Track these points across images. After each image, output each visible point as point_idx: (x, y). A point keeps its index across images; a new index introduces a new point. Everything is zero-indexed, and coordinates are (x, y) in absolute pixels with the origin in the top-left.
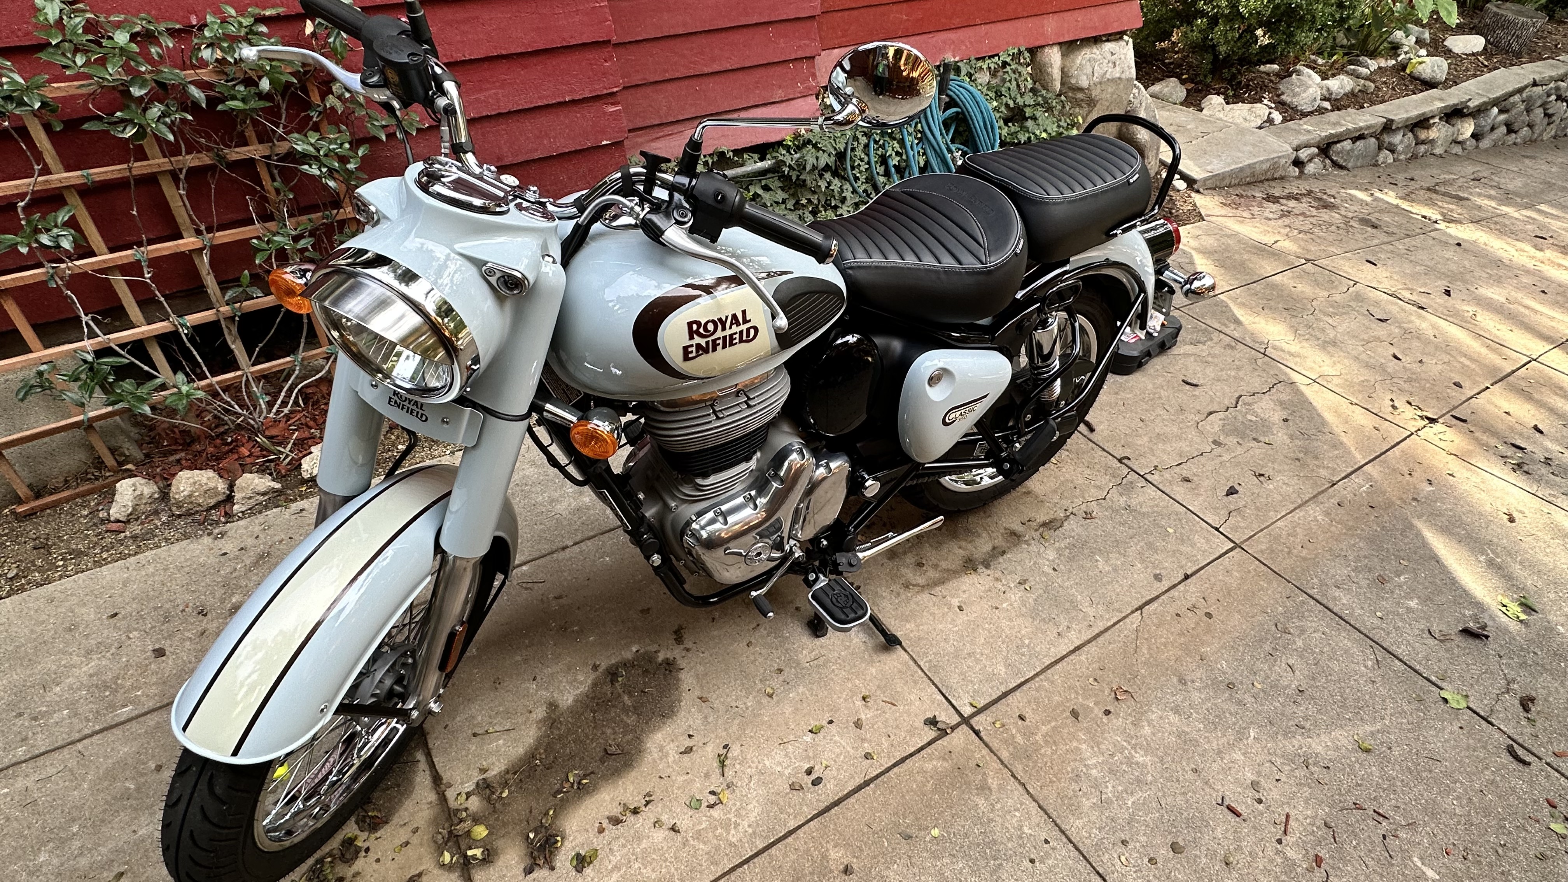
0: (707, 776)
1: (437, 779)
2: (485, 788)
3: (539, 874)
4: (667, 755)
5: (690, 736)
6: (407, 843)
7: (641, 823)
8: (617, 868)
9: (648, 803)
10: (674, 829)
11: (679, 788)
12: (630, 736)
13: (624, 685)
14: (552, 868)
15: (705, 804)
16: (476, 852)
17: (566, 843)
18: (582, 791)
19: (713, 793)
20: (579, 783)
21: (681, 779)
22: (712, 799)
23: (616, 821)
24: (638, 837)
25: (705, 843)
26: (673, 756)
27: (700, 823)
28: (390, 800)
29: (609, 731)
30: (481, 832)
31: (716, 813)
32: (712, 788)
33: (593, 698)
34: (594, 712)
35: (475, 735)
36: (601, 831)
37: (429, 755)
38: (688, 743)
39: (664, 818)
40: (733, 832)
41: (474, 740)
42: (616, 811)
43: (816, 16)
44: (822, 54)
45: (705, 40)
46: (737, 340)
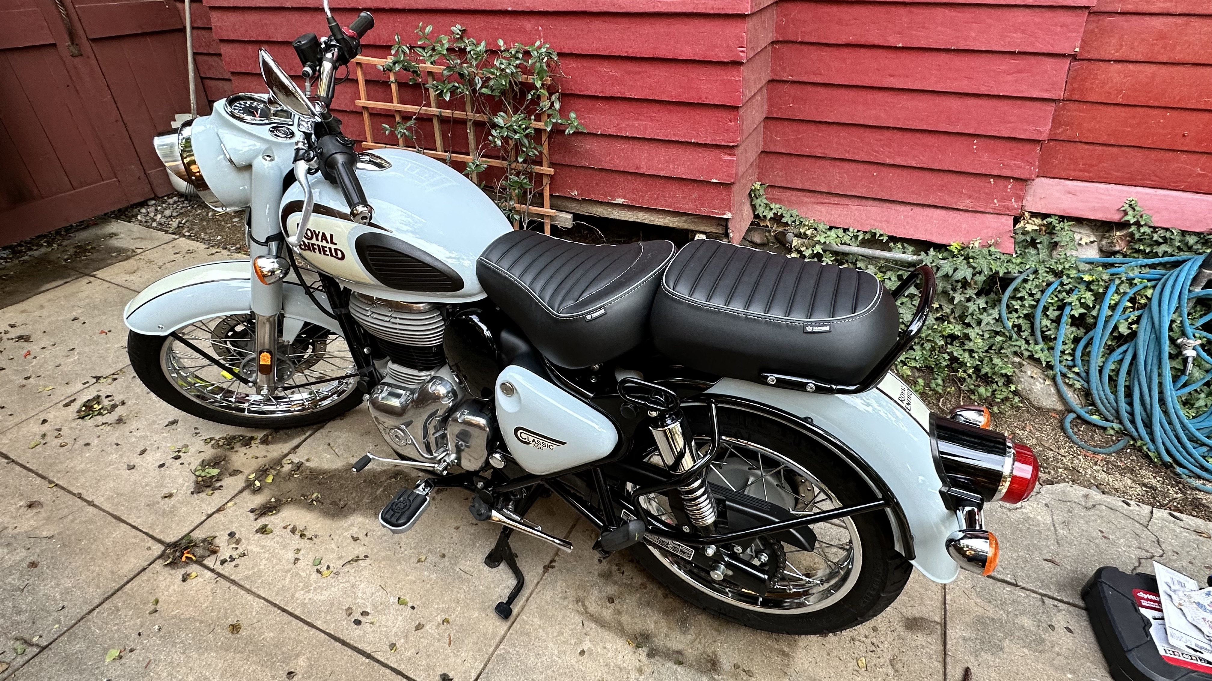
0: (340, 558)
1: (297, 447)
2: (299, 466)
3: (252, 516)
4: (347, 530)
5: (366, 535)
6: (257, 458)
7: (296, 541)
8: (263, 547)
9: (311, 539)
10: (297, 559)
11: (326, 548)
12: (354, 506)
13: (390, 485)
14: (256, 520)
15: (318, 567)
16: (258, 483)
17: (273, 517)
18: (309, 506)
19: (328, 567)
20: (312, 501)
21: (333, 546)
22: (323, 569)
23: (293, 531)
24: (285, 546)
25: (291, 582)
26: (348, 534)
27: (304, 571)
28: (280, 438)
29: (354, 495)
30: (269, 480)
31: (315, 576)
32: (331, 565)
33: (374, 476)
34: (365, 481)
35: (329, 444)
36: (285, 528)
37: (310, 436)
38: (361, 536)
39: (302, 552)
40: (302, 592)
41: (326, 446)
42: (300, 527)
43: (1039, 141)
44: (1038, 180)
45: (897, 135)
46: (328, 253)
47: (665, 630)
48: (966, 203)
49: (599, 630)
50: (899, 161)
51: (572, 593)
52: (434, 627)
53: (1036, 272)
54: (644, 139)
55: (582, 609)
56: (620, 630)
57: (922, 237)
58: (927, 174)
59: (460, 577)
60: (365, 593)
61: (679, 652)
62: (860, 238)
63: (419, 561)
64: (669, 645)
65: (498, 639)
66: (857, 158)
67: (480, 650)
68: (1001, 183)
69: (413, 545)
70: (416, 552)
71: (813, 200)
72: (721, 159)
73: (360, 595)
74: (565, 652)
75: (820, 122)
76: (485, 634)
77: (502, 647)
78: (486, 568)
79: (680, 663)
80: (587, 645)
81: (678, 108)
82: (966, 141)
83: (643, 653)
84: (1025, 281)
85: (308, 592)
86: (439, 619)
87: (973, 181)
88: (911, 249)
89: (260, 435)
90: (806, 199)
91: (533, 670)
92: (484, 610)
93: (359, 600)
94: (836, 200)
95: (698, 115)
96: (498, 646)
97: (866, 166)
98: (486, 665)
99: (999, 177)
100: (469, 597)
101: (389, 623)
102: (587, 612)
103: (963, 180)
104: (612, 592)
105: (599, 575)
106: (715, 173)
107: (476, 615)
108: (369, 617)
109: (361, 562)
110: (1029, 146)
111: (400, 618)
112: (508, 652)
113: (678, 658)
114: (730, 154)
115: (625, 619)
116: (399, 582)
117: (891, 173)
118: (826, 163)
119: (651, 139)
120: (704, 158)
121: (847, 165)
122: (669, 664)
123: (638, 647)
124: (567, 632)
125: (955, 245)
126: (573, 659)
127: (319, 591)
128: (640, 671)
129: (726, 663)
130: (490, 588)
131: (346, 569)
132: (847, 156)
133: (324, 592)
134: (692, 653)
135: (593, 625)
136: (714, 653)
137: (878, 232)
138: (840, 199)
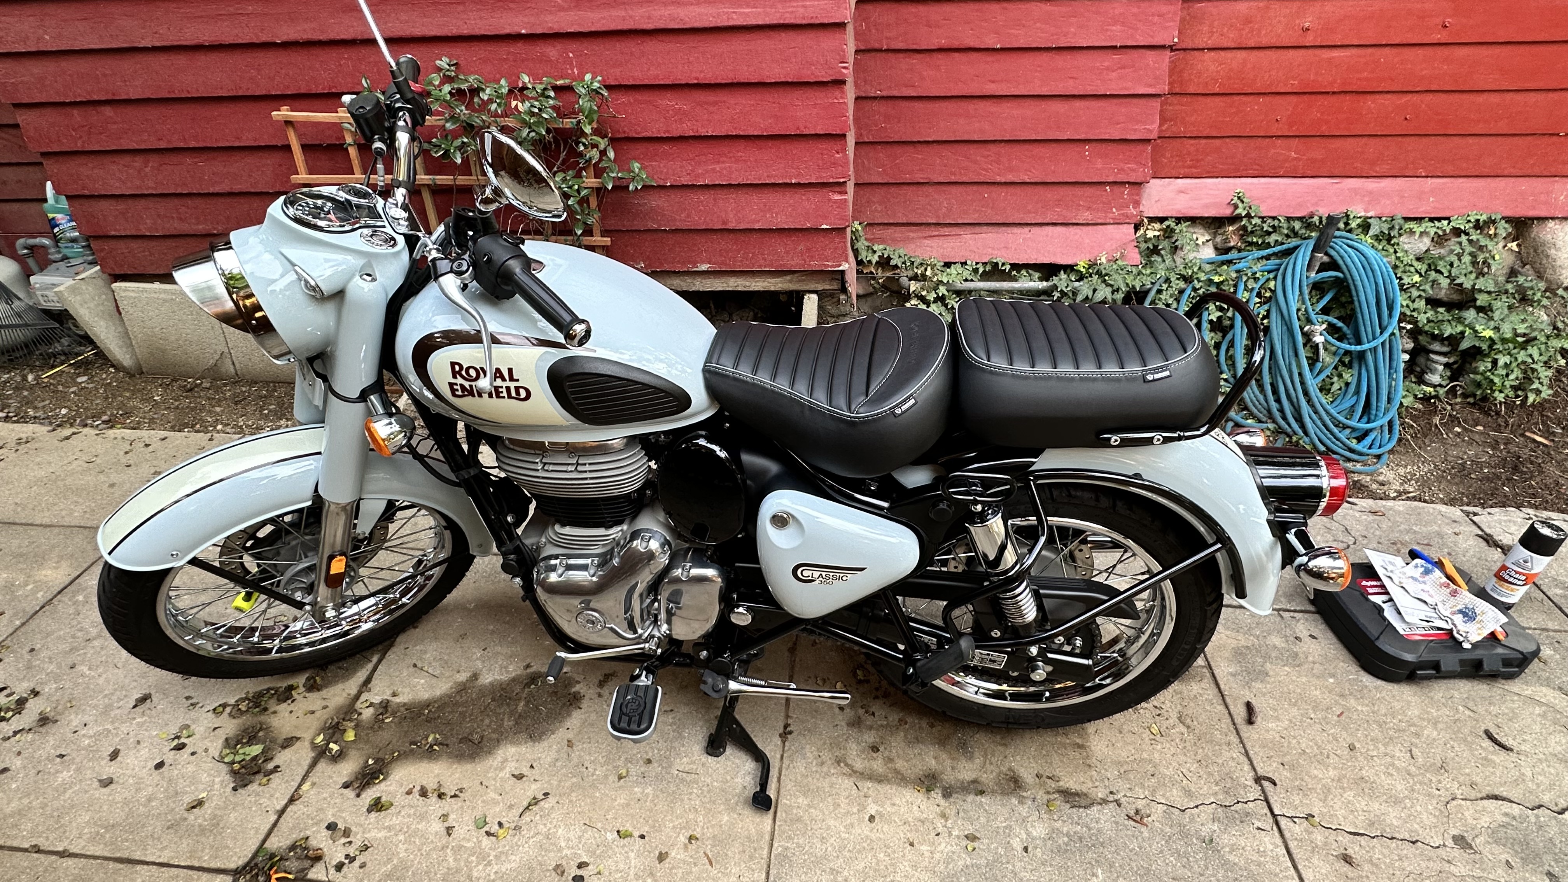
0: (511, 807)
1: (368, 681)
2: (385, 706)
3: (350, 793)
4: (502, 769)
5: (532, 766)
6: (313, 712)
7: (434, 805)
8: (389, 828)
9: (455, 796)
10: (449, 830)
11: (483, 802)
12: (494, 736)
13: (530, 694)
14: (358, 796)
15: (486, 828)
16: (334, 747)
17: (383, 784)
18: (430, 754)
19: (500, 824)
20: (431, 746)
21: (493, 795)
22: (495, 828)
23: (424, 793)
24: (422, 817)
25: (455, 860)
26: (506, 773)
27: (469, 840)
28: (336, 677)
29: (487, 721)
30: (350, 736)
31: (486, 842)
32: (504, 821)
33: (502, 689)
34: (493, 700)
35: (415, 666)
36: (409, 793)
37: (380, 661)
38: (525, 771)
39: (452, 817)
40: (480, 867)
41: (412, 669)
42: (431, 785)
43: (1149, 140)
44: (1153, 181)
45: (1003, 149)
46: (505, 394)
47: (948, 763)
48: (1085, 216)
49: (879, 787)
50: (1010, 178)
51: (826, 756)
52: (682, 851)
53: (1167, 280)
54: (730, 186)
55: (846, 770)
56: (902, 779)
57: (1046, 261)
58: (1040, 189)
59: (683, 780)
60: (569, 840)
61: (975, 781)
62: (981, 270)
63: (620, 778)
64: (961, 777)
65: (767, 837)
66: (965, 179)
67: (751, 857)
68: (1116, 189)
69: (602, 761)
70: (610, 767)
71: (920, 234)
72: (830, 200)
73: (563, 844)
74: (852, 825)
75: (919, 142)
76: (748, 838)
77: (776, 845)
78: (711, 759)
79: (982, 793)
80: (872, 809)
81: (770, 143)
82: (1076, 148)
83: (937, 795)
84: (1159, 292)
85: (489, 864)
86: (683, 839)
87: (1089, 191)
88: (1037, 275)
89: (300, 680)
90: (912, 235)
91: (825, 857)
92: (733, 810)
93: (565, 852)
94: (946, 231)
95: (797, 149)
96: (771, 845)
97: (975, 188)
98: (768, 873)
99: (1115, 183)
100: (706, 800)
101: (621, 866)
102: (855, 772)
103: (1078, 191)
104: (872, 740)
105: (848, 725)
106: (825, 218)
107: (726, 818)
108: (590, 867)
109: (542, 803)
110: (1140, 147)
111: (632, 855)
112: (787, 848)
113: (977, 788)
114: (840, 193)
115: (900, 764)
116: (608, 811)
117: (1003, 192)
118: (930, 189)
119: (739, 185)
120: (809, 202)
121: (954, 189)
122: (971, 798)
123: (929, 790)
124: (843, 802)
125: (1082, 263)
126: (865, 829)
127: (503, 858)
128: (943, 816)
129: (1027, 775)
130: (727, 782)
131: (527, 817)
132: (953, 179)
133: (513, 858)
134: (988, 778)
135: (869, 784)
136: (1010, 769)
137: (1001, 261)
138: (950, 229)
